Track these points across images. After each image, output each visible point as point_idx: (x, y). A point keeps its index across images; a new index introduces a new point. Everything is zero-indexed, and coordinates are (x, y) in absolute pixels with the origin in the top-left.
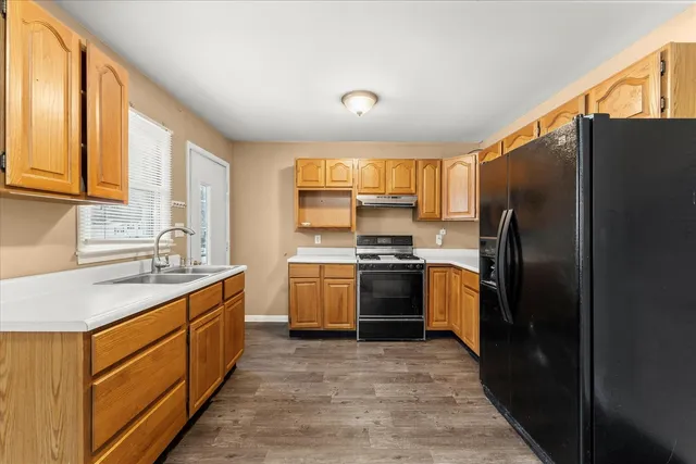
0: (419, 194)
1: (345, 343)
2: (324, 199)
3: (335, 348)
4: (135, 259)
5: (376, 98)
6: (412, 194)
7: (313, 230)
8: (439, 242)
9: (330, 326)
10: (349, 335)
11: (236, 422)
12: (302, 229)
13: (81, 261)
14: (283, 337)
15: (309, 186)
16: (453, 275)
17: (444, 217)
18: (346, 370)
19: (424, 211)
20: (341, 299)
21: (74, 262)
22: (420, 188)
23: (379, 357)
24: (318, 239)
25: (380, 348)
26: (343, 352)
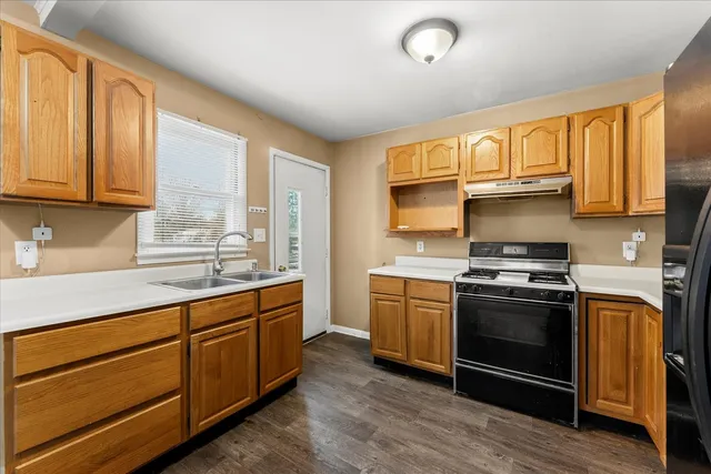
0: (575, 172)
1: (435, 391)
2: (426, 195)
3: (417, 395)
4: (203, 262)
5: (453, 28)
6: (562, 174)
7: (412, 235)
8: (630, 255)
9: (417, 362)
11: (242, 457)
12: (398, 234)
13: (140, 262)
14: (367, 361)
15: (403, 179)
16: (647, 319)
17: (634, 208)
18: (407, 435)
19: (584, 200)
20: (432, 330)
21: (133, 262)
22: (576, 162)
23: (473, 431)
24: (420, 246)
25: (484, 415)
26: (425, 404)
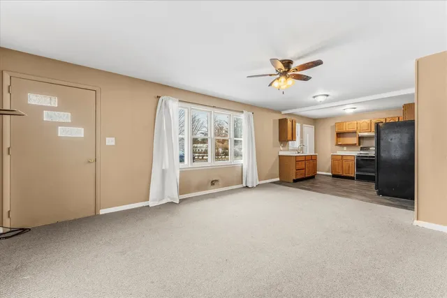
7: (342, 145)
10: (352, 178)
12: (337, 145)
15: (340, 131)
20: (349, 167)
24: (345, 148)
